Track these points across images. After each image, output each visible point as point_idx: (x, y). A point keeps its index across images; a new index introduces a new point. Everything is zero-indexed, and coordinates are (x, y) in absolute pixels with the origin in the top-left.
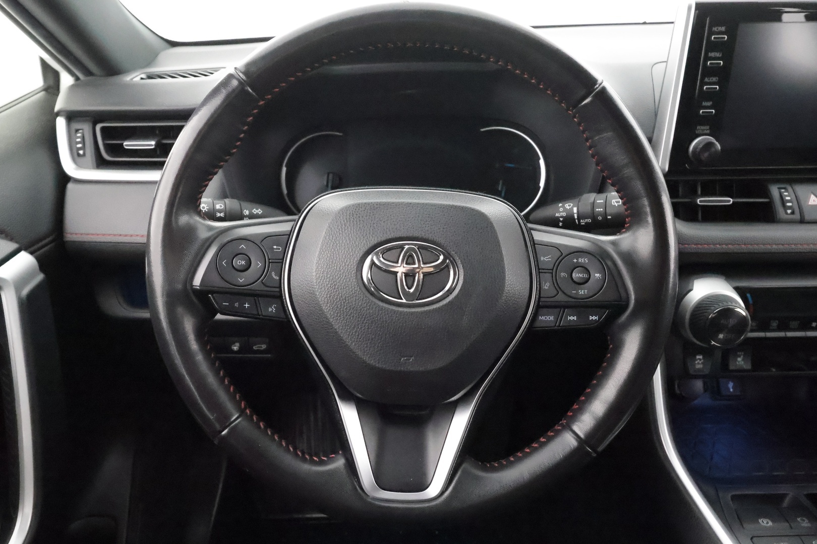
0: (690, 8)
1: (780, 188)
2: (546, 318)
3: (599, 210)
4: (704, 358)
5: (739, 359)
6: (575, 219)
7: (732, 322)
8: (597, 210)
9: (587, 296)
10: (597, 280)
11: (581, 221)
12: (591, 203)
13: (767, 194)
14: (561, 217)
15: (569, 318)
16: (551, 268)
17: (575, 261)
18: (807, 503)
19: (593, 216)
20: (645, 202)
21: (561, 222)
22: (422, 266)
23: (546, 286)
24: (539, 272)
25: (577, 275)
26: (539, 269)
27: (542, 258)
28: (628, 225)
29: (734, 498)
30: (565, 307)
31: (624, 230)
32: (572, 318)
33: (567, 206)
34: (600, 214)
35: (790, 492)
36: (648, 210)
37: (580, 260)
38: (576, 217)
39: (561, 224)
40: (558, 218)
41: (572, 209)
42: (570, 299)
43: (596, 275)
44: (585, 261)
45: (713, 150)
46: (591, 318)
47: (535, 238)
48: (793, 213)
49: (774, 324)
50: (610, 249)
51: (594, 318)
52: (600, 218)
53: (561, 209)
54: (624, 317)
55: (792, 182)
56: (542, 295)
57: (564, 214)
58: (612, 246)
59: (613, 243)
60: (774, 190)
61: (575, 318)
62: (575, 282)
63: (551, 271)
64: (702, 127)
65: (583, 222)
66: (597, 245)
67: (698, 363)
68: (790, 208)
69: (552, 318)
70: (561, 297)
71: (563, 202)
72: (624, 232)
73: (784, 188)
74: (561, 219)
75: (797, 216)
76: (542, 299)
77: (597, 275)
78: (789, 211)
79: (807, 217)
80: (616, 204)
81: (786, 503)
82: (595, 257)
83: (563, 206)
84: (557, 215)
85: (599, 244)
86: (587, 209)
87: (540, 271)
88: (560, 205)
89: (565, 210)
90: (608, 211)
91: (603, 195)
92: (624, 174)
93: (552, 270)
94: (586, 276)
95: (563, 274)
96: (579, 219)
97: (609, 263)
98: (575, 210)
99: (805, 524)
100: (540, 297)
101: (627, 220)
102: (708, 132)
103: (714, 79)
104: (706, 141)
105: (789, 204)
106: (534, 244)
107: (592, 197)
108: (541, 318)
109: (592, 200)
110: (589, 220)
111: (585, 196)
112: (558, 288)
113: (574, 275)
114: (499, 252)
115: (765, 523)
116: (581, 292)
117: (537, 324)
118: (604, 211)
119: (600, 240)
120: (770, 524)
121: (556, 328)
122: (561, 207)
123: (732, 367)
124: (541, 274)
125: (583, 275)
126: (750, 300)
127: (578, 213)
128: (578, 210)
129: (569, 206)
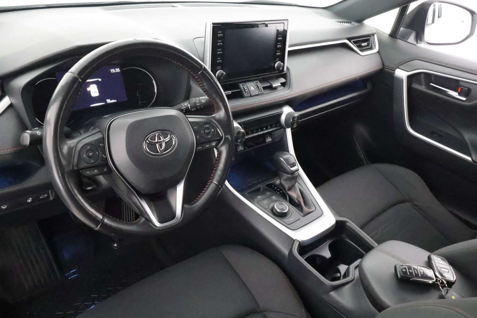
0: (211, 25)
5: (240, 147)
7: (241, 135)
8: (197, 104)
9: (211, 138)
10: (213, 132)
12: (194, 101)
13: (239, 88)
14: (184, 109)
15: (206, 146)
16: (198, 130)
17: (205, 126)
18: (266, 188)
19: (197, 109)
22: (164, 139)
23: (198, 137)
27: (194, 128)
28: (217, 111)
29: (248, 193)
30: (204, 143)
34: (198, 106)
35: (261, 186)
38: (190, 108)
41: (188, 105)
42: (206, 140)
44: (208, 126)
45: (224, 75)
48: (248, 94)
51: (214, 144)
53: (184, 106)
54: (222, 142)
55: (245, 82)
57: (185, 108)
59: (212, 118)
60: (241, 85)
61: (208, 146)
62: (206, 134)
63: (198, 132)
64: (219, 67)
65: (192, 110)
68: (247, 92)
70: (203, 140)
71: (184, 103)
73: (244, 85)
74: (184, 110)
75: (249, 95)
76: (198, 142)
77: (212, 130)
78: (247, 93)
79: (252, 94)
80: (204, 102)
81: (261, 189)
84: (182, 108)
86: (193, 104)
87: (195, 132)
95: (202, 132)
96: (191, 109)
98: (189, 106)
99: (268, 193)
102: (221, 68)
103: (220, 50)
105: (246, 91)
108: (199, 148)
110: (195, 109)
112: (202, 137)
113: (205, 131)
115: (259, 197)
116: (209, 137)
117: (198, 151)
118: (200, 105)
119: (207, 118)
120: (260, 197)
121: (203, 150)
123: (239, 150)
125: (208, 131)
126: (243, 127)
127: (190, 107)
128: (190, 105)
129: (186, 104)
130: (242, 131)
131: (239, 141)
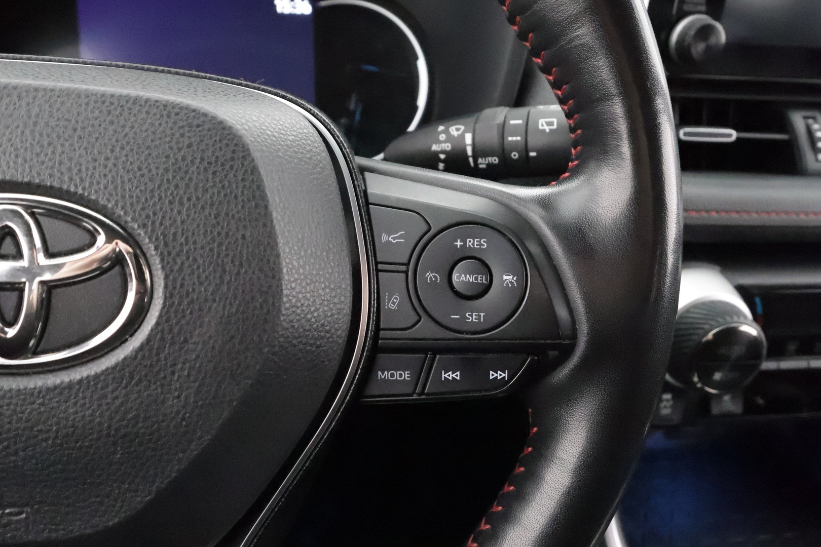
1: (805, 118)
2: (392, 375)
3: (514, 138)
4: (673, 398)
6: (467, 157)
7: (737, 351)
8: (510, 139)
9: (486, 327)
10: (509, 289)
11: (480, 160)
12: (499, 125)
13: (785, 126)
14: (443, 152)
15: (444, 375)
16: (406, 261)
17: (459, 243)
19: (503, 154)
20: (617, 109)
21: (442, 161)
22: (42, 262)
23: (393, 302)
24: (378, 271)
25: (462, 278)
26: (377, 263)
27: (384, 238)
28: (576, 163)
30: (436, 351)
31: (567, 174)
32: (450, 376)
33: (455, 130)
34: (515, 147)
36: (622, 127)
37: (470, 243)
38: (470, 152)
39: (441, 166)
40: (436, 154)
41: (462, 137)
42: (448, 334)
43: (505, 277)
44: (481, 245)
46: (492, 375)
47: (369, 191)
49: (792, 347)
50: (536, 217)
51: (500, 375)
52: (515, 155)
53: (442, 137)
54: (563, 372)
56: (382, 326)
57: (447, 147)
58: (539, 210)
59: (545, 204)
60: (798, 120)
61: (457, 376)
62: (457, 294)
63: (403, 268)
64: (695, 1)
65: (483, 163)
66: (507, 207)
67: (665, 407)
69: (406, 375)
70: (426, 330)
71: (446, 124)
72: (566, 179)
73: (814, 118)
74: (442, 156)
76: (382, 334)
77: (508, 278)
80: (547, 129)
82: (504, 235)
83: (446, 132)
84: (435, 148)
85: (514, 205)
86: (490, 137)
87: (380, 267)
88: (441, 128)
89: (450, 138)
90: (532, 142)
91: (523, 111)
92: (572, 40)
93: (408, 264)
94: (482, 279)
95: (429, 275)
96: (475, 157)
97: (534, 249)
98: (468, 139)
100: (378, 328)
101: (573, 151)
102: (703, 8)
104: (698, 25)
106: (368, 204)
107: (499, 114)
108: (382, 375)
109: (500, 119)
110: (495, 160)
111: (488, 112)
112: (420, 308)
113: (455, 277)
114: (265, 225)
116: (472, 318)
117: (373, 389)
118: (524, 142)
119: (515, 196)
121: (415, 397)
122: (442, 132)
124: (380, 273)
125: (476, 279)
126: (759, 309)
127: (474, 145)
128: (473, 139)
129: (458, 130)
130: (751, 330)
131: (717, 376)
